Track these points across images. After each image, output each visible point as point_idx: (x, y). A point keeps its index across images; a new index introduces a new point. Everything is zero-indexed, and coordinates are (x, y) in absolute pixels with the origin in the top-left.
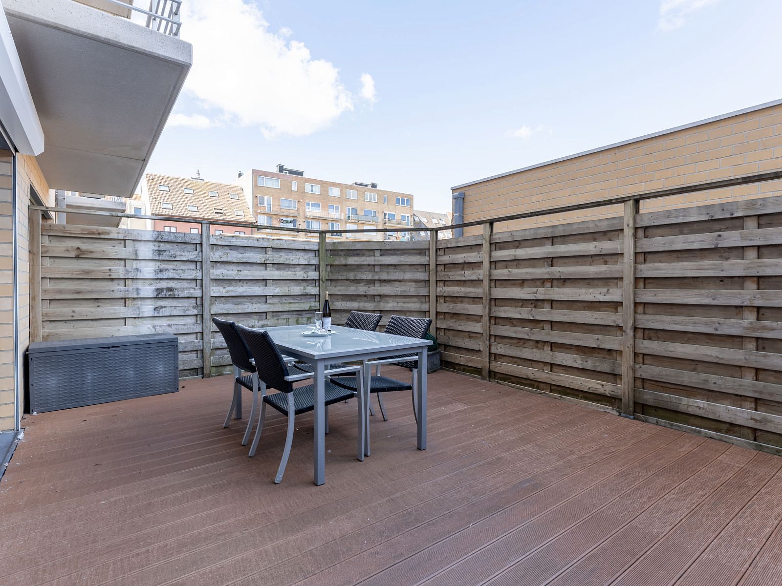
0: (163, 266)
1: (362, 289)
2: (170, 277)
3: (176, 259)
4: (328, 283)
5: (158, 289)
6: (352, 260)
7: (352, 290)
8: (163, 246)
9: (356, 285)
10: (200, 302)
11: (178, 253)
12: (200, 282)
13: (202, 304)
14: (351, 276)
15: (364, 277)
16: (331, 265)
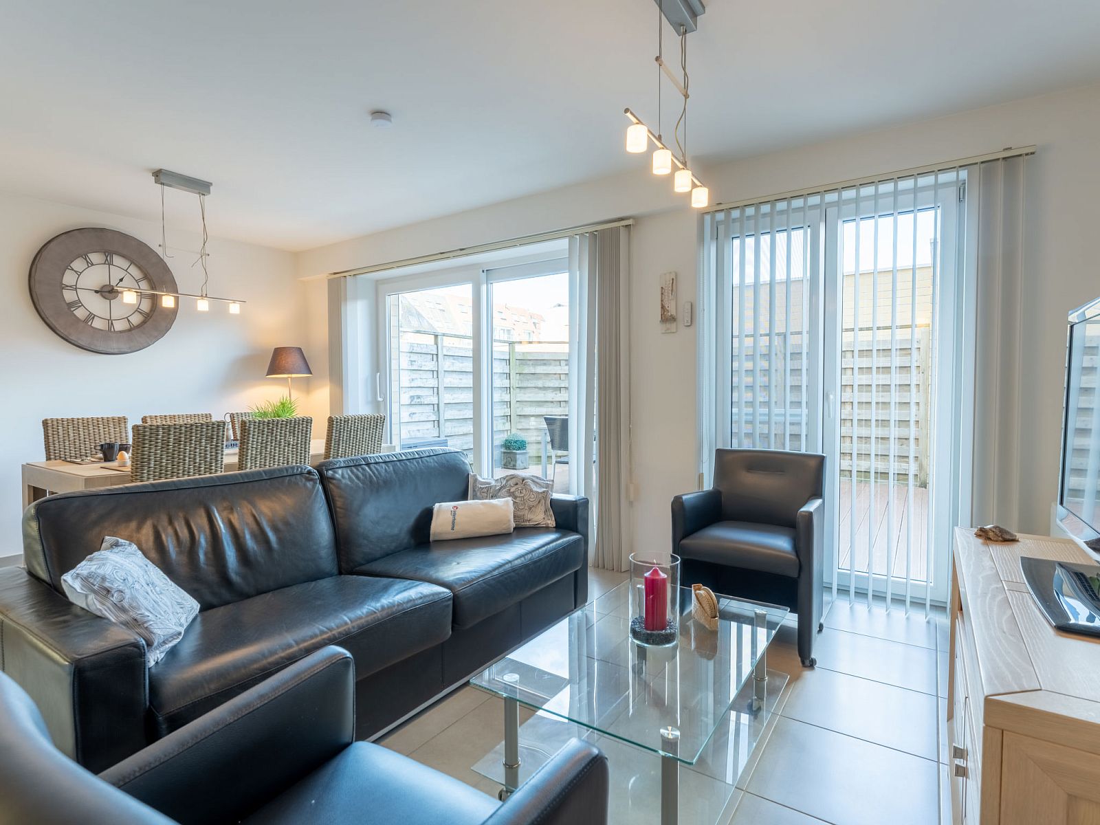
0: (414, 375)
1: (550, 396)
2: (419, 385)
3: (422, 369)
4: (518, 390)
5: (411, 397)
6: (540, 369)
7: (541, 396)
8: (414, 357)
9: (544, 392)
10: (437, 408)
11: (423, 363)
12: (436, 390)
13: (438, 410)
14: (540, 384)
15: (551, 385)
16: (520, 374)
